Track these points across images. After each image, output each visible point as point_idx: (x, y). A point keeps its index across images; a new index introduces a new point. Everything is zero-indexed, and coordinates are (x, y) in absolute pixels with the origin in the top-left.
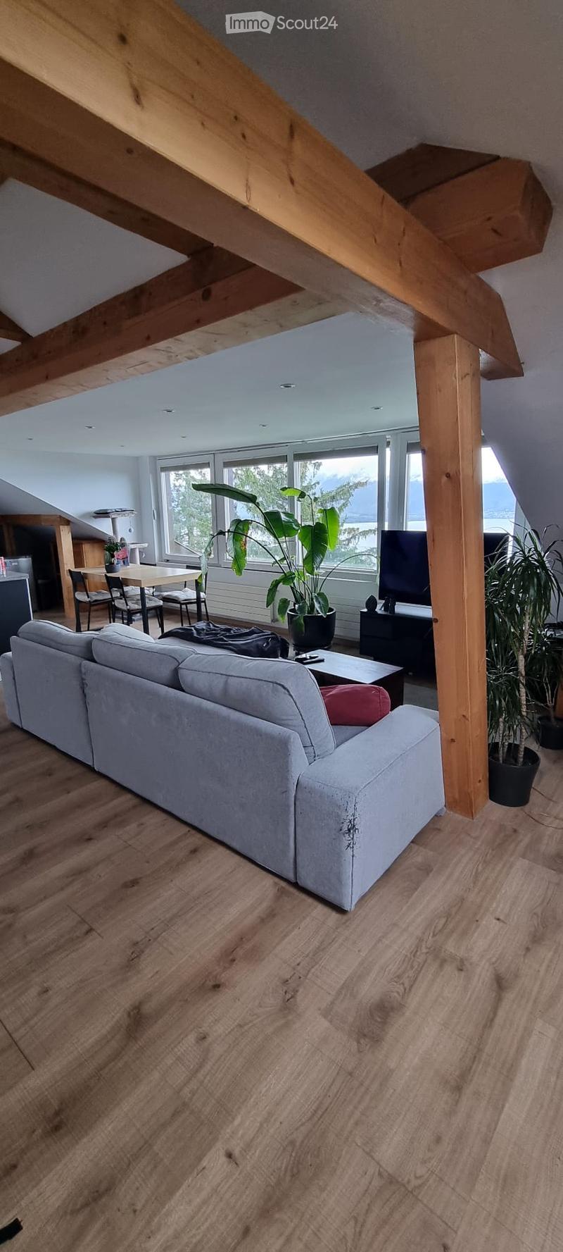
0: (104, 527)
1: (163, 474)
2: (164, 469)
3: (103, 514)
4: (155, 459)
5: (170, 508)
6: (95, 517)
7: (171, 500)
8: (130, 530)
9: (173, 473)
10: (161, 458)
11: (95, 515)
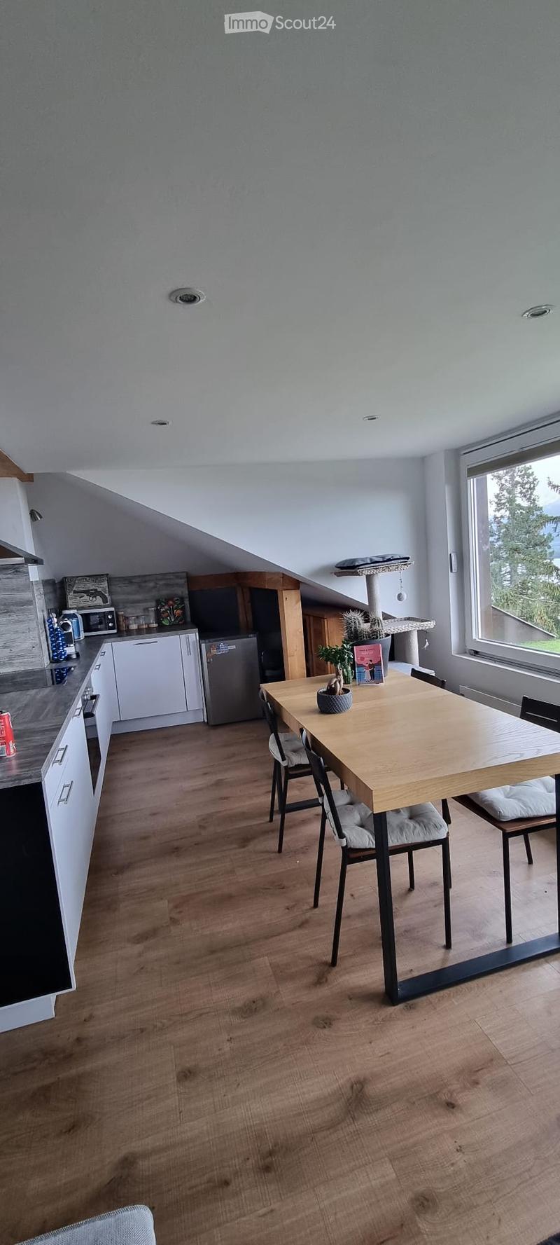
0: (353, 589)
1: (472, 483)
2: (473, 471)
3: (348, 568)
4: (456, 453)
5: (485, 548)
6: (339, 575)
7: (485, 532)
8: (400, 597)
9: (489, 476)
10: (469, 448)
11: (338, 570)
